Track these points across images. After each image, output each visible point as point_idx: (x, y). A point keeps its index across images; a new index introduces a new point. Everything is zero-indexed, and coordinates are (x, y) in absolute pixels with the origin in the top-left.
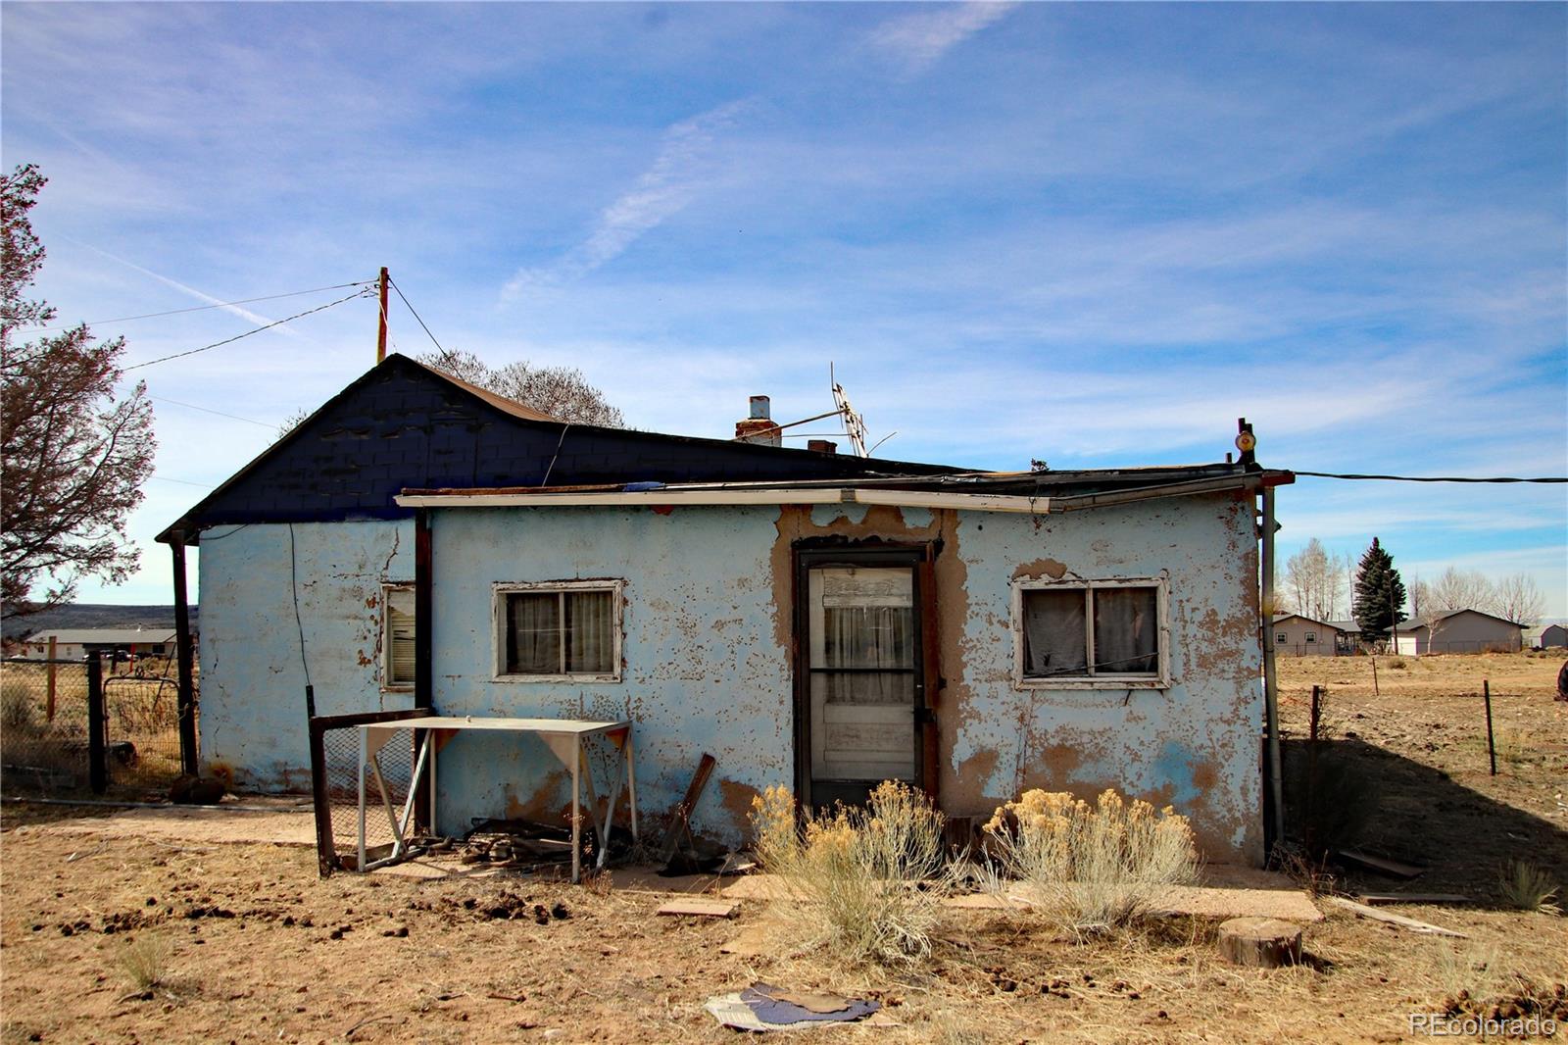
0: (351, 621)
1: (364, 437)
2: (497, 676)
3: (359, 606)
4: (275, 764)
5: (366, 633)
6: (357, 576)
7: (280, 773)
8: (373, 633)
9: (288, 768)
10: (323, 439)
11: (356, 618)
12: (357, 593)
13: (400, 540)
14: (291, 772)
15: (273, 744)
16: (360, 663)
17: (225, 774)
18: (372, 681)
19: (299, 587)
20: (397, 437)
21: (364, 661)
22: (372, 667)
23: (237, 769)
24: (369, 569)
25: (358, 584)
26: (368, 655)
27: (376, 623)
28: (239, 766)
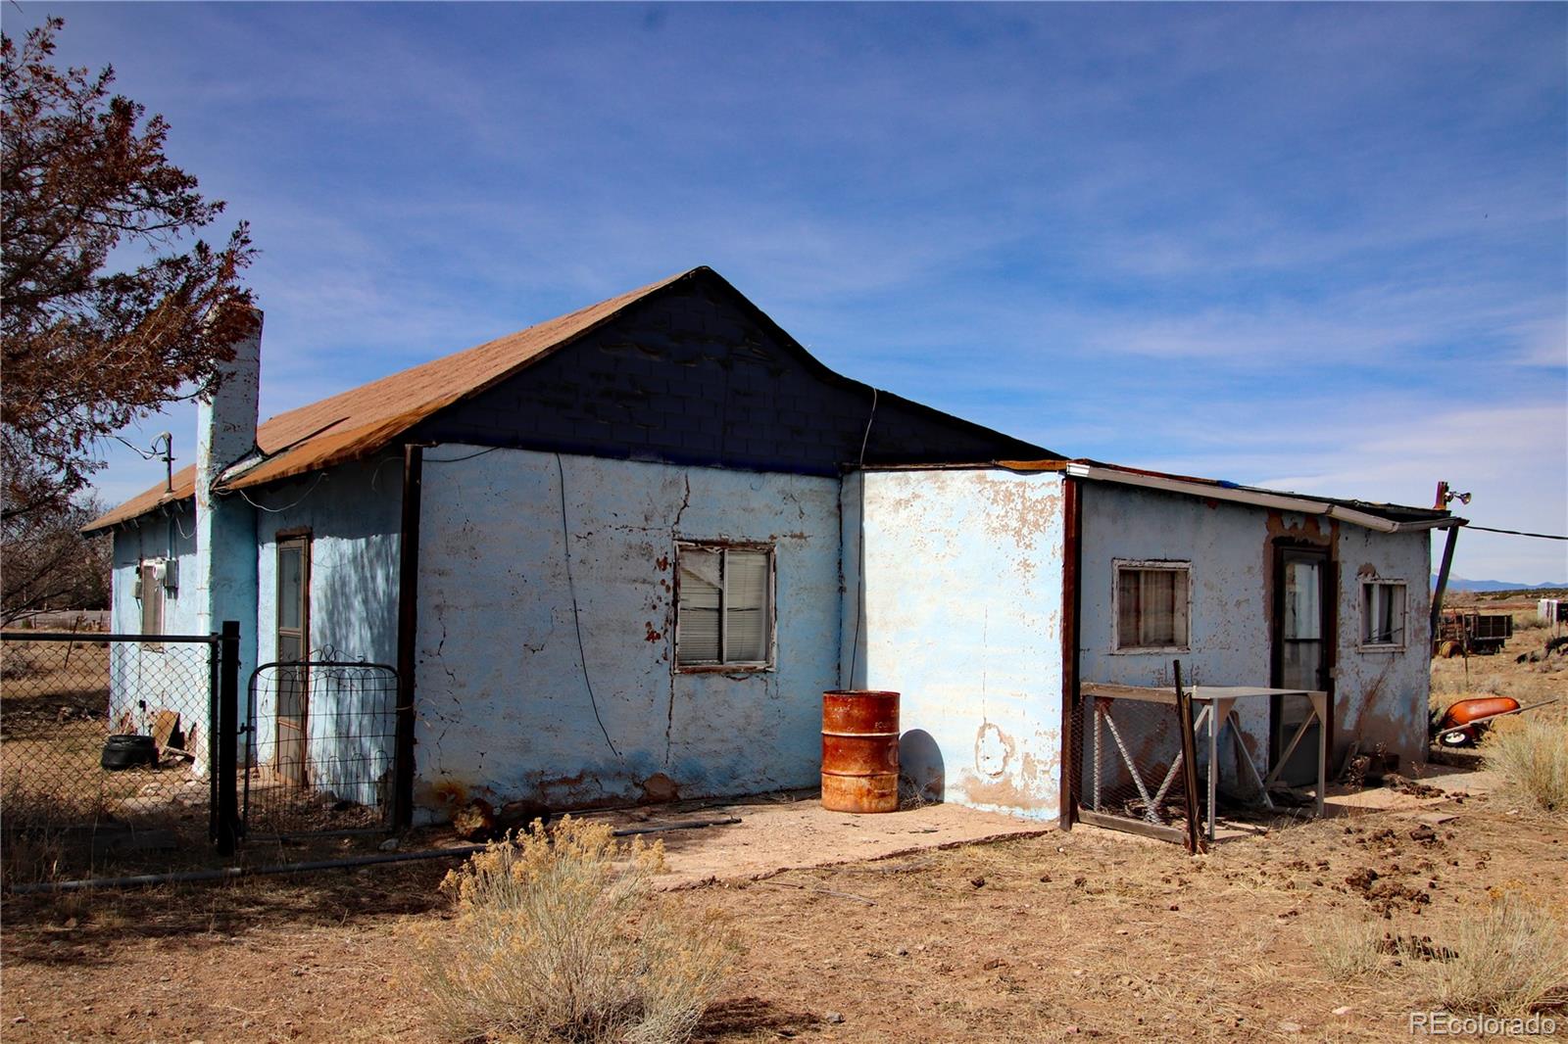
0: (638, 585)
1: (655, 358)
2: (1119, 649)
3: (646, 568)
4: (528, 775)
5: (656, 602)
6: (644, 529)
7: (533, 786)
8: (664, 601)
9: (544, 778)
10: (602, 350)
11: (644, 581)
12: (646, 551)
13: (690, 489)
14: (551, 783)
15: (526, 748)
16: (648, 639)
17: (453, 796)
18: (661, 660)
19: (572, 538)
20: (693, 365)
21: (652, 636)
22: (661, 643)
23: (472, 787)
24: (657, 522)
25: (646, 539)
26: (658, 629)
27: (668, 588)
28: (476, 784)
